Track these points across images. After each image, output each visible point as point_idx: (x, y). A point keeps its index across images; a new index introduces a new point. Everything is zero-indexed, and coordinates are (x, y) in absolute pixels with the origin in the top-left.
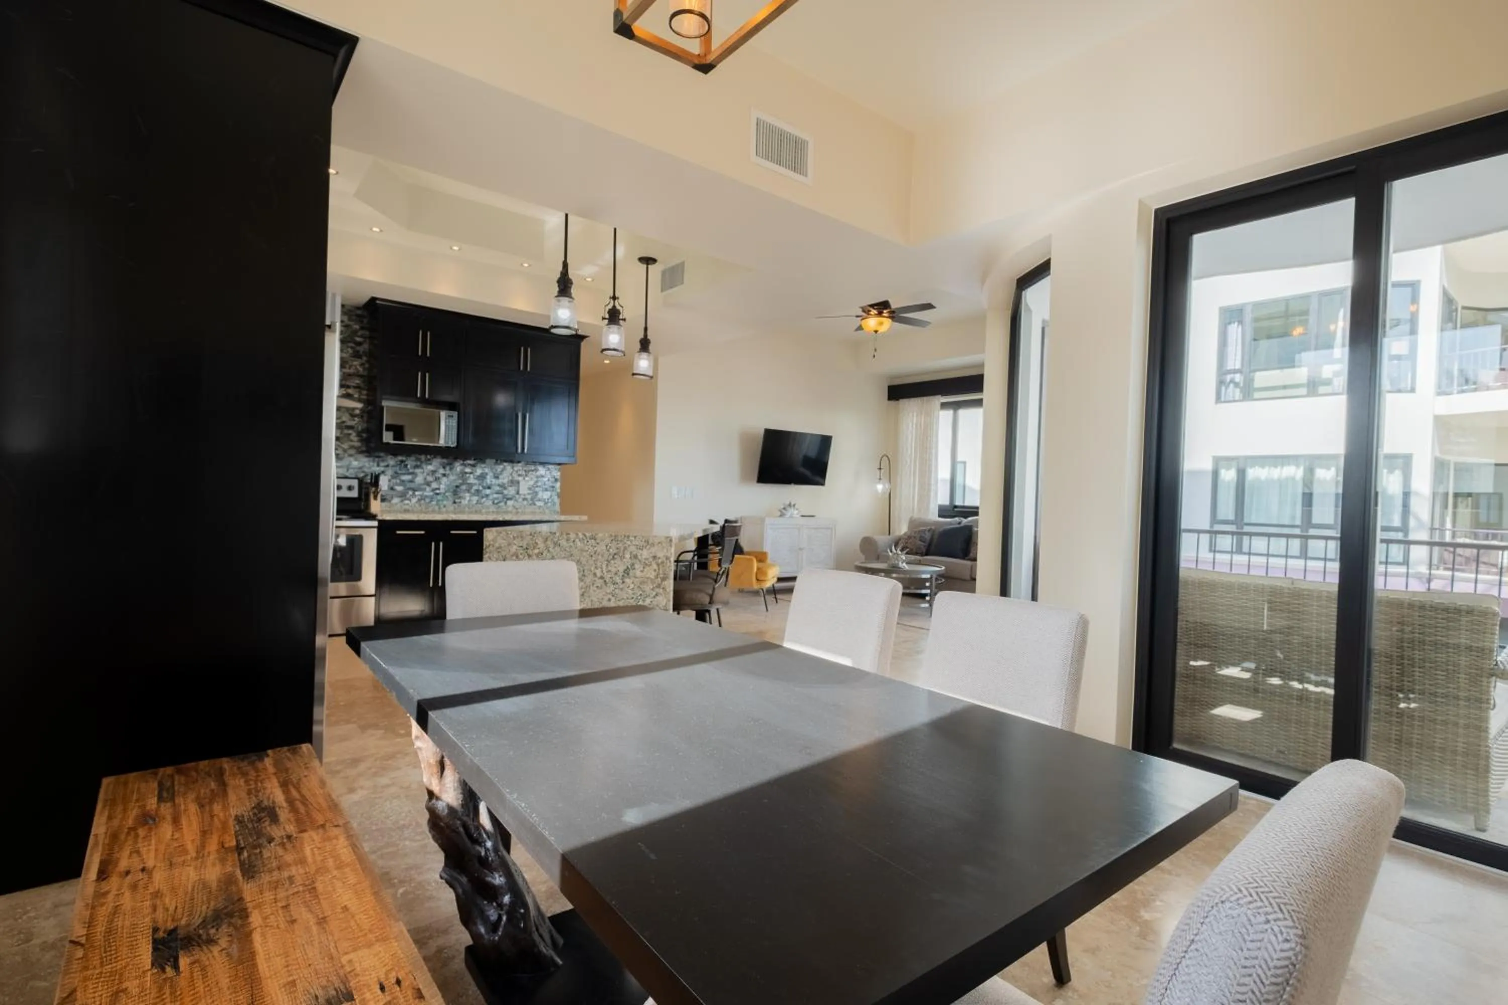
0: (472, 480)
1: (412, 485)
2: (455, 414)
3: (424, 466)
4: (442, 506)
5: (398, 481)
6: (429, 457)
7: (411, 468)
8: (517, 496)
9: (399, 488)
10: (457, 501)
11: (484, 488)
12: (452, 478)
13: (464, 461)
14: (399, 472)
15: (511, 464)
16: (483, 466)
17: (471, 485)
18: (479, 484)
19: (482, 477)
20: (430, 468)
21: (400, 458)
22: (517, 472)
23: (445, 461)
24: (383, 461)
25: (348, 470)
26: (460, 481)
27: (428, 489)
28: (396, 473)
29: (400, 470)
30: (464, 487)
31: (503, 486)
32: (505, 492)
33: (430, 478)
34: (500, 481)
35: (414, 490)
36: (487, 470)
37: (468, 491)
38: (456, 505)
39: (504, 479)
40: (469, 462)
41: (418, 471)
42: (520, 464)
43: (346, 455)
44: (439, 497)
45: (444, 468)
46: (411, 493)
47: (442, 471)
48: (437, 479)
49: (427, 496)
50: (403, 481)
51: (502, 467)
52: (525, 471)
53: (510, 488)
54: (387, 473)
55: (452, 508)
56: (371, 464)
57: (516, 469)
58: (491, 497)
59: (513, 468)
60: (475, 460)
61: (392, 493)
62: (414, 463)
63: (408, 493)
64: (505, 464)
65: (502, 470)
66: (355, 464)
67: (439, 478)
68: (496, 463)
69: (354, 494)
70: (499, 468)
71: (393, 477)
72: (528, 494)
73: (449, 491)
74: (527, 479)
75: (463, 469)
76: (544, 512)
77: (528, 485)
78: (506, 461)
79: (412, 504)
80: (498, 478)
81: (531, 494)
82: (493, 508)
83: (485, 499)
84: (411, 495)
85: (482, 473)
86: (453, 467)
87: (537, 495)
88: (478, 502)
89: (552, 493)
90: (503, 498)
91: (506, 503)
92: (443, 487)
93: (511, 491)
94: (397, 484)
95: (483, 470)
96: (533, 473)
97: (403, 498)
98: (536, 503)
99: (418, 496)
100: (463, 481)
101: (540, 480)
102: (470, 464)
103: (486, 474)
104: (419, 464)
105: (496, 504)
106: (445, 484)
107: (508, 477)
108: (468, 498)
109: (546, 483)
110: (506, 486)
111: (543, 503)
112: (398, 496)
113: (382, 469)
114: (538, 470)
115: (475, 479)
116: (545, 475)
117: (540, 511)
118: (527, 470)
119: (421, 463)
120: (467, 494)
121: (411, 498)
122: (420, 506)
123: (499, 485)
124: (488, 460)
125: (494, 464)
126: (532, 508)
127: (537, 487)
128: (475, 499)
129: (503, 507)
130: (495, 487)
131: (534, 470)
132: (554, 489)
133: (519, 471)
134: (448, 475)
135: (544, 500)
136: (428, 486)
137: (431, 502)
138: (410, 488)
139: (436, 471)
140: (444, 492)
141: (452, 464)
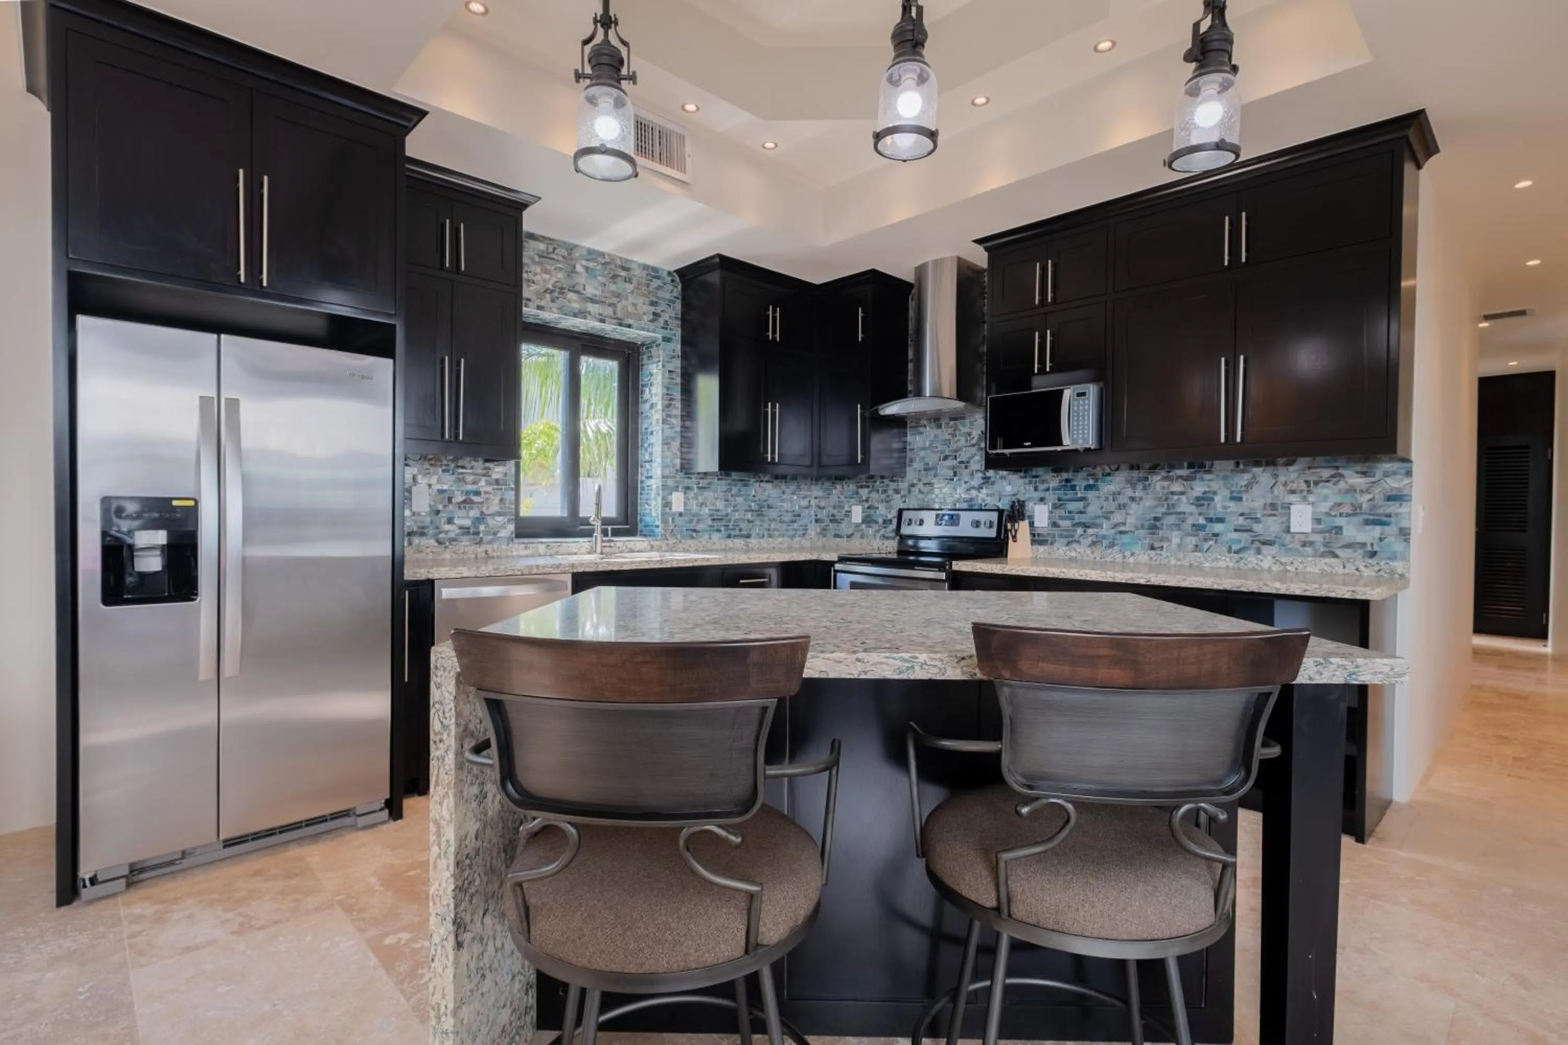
0: (1185, 506)
1: (1083, 519)
2: (1092, 390)
3: (1099, 484)
4: (1128, 554)
5: (1063, 513)
7: (1081, 490)
8: (1288, 537)
10: (1156, 545)
11: (1210, 520)
12: (1149, 503)
13: (1170, 471)
14: (1065, 497)
15: (1271, 468)
16: (1208, 477)
17: (1183, 516)
18: (1200, 514)
19: (1202, 501)
20: (1112, 488)
21: (1065, 475)
22: (1285, 484)
23: (1135, 474)
24: (1043, 482)
25: (1000, 499)
26: (1164, 510)
27: (1106, 524)
29: (1066, 494)
30: (1170, 520)
31: (1252, 516)
32: (1257, 528)
33: (1111, 505)
34: (1245, 506)
35: (1085, 526)
36: (1215, 486)
37: (1178, 527)
38: (1153, 553)
39: (1256, 500)
40: (1180, 472)
41: (1091, 495)
42: (1291, 468)
43: (998, 477)
44: (1126, 538)
45: (1134, 487)
46: (1080, 531)
47: (1129, 492)
48: (1120, 507)
49: (1104, 537)
50: (1070, 512)
51: (1247, 476)
52: (1306, 482)
53: (1271, 520)
54: (1047, 500)
55: (1144, 557)
57: (1282, 479)
58: (1224, 538)
59: (1276, 476)
60: (1189, 467)
61: (1056, 531)
62: (1085, 483)
63: (1076, 531)
64: (1257, 470)
65: (1249, 486)
66: (1008, 488)
67: (1125, 506)
68: (1237, 470)
69: (992, 533)
70: (1243, 479)
71: (1055, 507)
72: (1314, 531)
73: (1142, 527)
74: (1311, 498)
75: (1169, 487)
76: (1357, 573)
77: (1313, 513)
78: (1257, 464)
79: (1082, 550)
80: (1240, 499)
81: (1322, 532)
82: (1228, 559)
83: (1211, 543)
84: (1082, 535)
85: (1205, 493)
86: (1150, 485)
87: (1342, 534)
88: (1197, 548)
89: (1387, 528)
90: (1253, 542)
91: (1259, 551)
92: (1131, 520)
93: (1270, 527)
94: (1061, 518)
95: (1209, 487)
96: (1330, 484)
97: (1070, 539)
98: (1339, 552)
99: (1091, 535)
100: (1168, 508)
101: (1348, 499)
102: (1181, 477)
103: (1215, 493)
104: (1091, 482)
105: (1236, 552)
106: (1134, 515)
107: (1264, 497)
108: (1176, 540)
109: (1364, 506)
110: (1259, 515)
111: (1360, 551)
112: (1061, 536)
113: (1042, 494)
114: (1342, 476)
115: (1192, 504)
116: (1364, 487)
117: (1347, 571)
118: (1312, 479)
119: (1097, 480)
120: (1175, 533)
121: (1081, 539)
122: (1093, 553)
123: (1242, 515)
124: (1217, 464)
125: (1232, 471)
126: (1326, 564)
127: (1341, 515)
128: (1191, 541)
129: (1251, 559)
130: (1234, 518)
131: (1333, 476)
132: (1393, 520)
133: (1293, 482)
134: (1141, 499)
135: (1363, 545)
136: (1108, 518)
137: (1112, 545)
138: (1079, 524)
139: (1119, 493)
140: (1133, 529)
141: (1146, 479)
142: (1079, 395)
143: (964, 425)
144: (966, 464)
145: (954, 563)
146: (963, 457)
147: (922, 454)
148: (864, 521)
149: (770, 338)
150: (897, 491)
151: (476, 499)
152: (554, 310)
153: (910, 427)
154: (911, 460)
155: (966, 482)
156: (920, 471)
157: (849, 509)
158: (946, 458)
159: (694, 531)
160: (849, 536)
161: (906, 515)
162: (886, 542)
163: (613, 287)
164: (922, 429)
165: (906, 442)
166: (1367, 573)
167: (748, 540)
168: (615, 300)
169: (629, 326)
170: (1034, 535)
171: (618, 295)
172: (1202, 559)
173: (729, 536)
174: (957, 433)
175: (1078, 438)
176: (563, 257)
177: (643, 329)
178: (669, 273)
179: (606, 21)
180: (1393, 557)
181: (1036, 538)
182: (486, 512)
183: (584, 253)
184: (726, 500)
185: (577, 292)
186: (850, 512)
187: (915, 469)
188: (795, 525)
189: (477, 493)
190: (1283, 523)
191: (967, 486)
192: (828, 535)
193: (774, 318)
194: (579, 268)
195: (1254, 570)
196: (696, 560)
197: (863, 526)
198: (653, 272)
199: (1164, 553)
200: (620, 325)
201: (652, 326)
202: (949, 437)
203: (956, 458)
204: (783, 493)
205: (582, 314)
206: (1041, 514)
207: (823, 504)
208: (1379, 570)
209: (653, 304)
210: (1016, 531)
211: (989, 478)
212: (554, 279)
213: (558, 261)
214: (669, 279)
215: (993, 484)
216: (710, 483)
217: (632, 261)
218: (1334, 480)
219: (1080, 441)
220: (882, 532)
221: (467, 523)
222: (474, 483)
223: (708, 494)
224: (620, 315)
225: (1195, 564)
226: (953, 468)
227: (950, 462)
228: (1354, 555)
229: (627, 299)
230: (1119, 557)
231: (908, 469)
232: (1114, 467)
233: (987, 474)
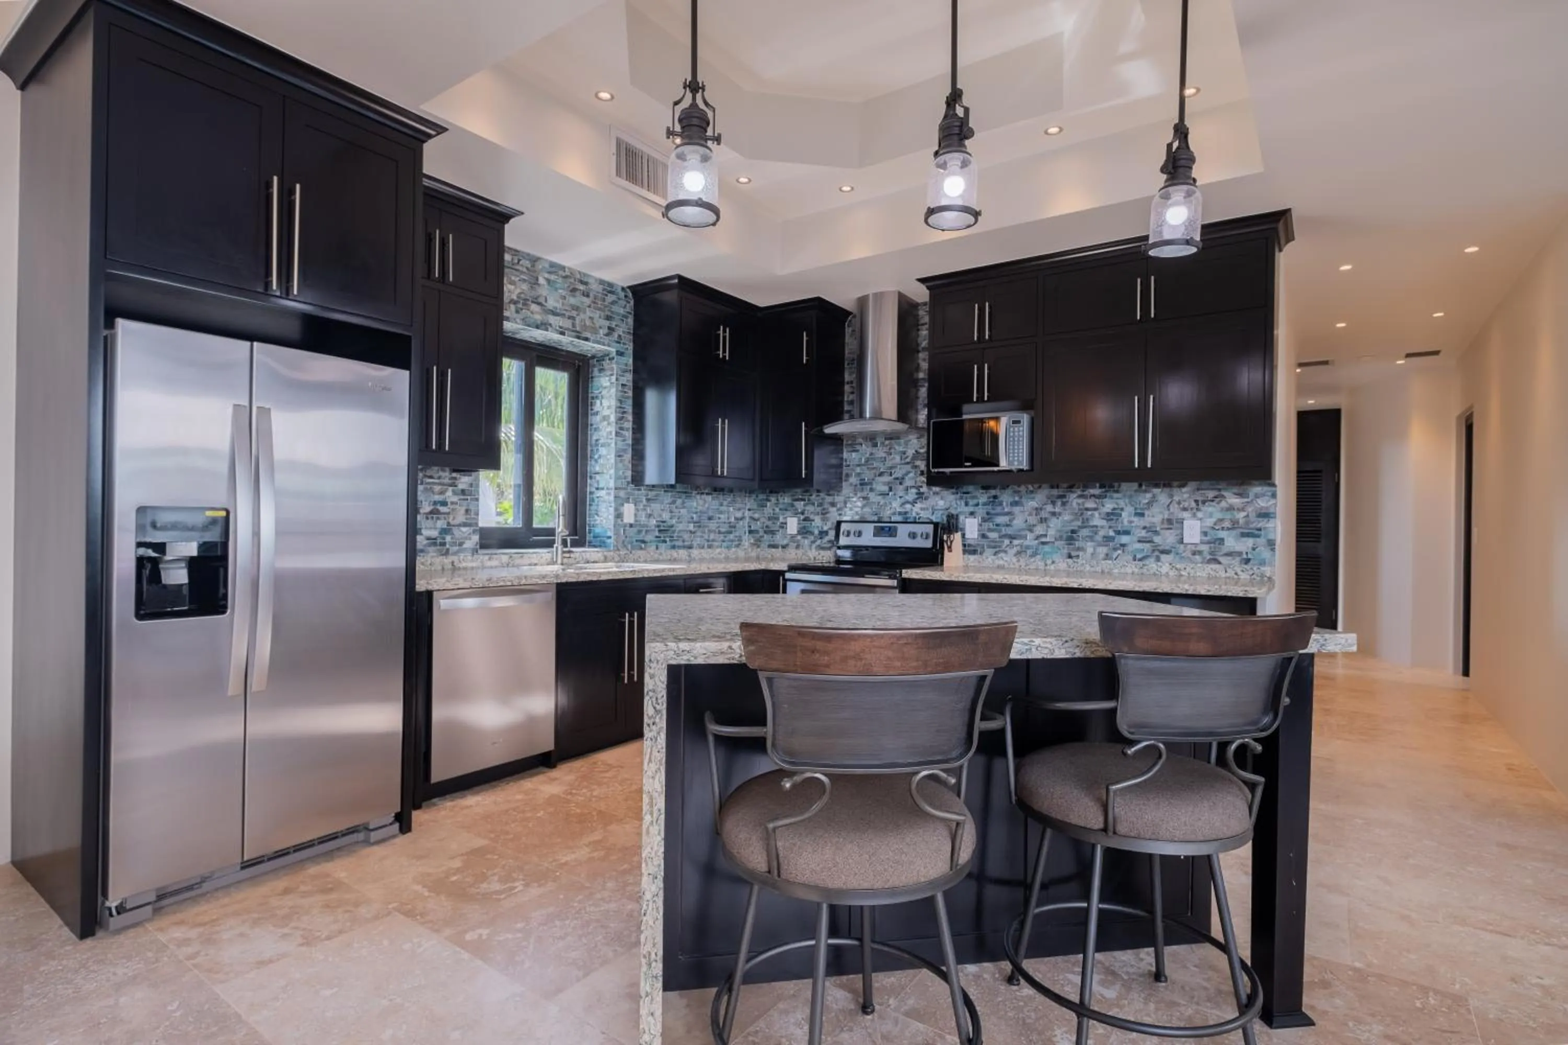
0: (1097, 521)
1: (1009, 531)
2: (1025, 418)
3: (1024, 500)
4: (1049, 562)
5: (991, 525)
7: (1007, 505)
8: (1182, 547)
10: (1073, 554)
11: (1118, 533)
12: (1067, 517)
13: (1084, 490)
14: (993, 512)
15: (1167, 490)
16: (1116, 495)
17: (1096, 529)
18: (1110, 527)
19: (1112, 516)
20: (1033, 504)
21: (993, 492)
22: (1179, 503)
23: (1055, 492)
24: (974, 497)
25: (933, 513)
26: (1079, 523)
27: (1030, 536)
29: (993, 509)
30: (1085, 532)
31: (1152, 529)
32: (1157, 539)
33: (1033, 520)
34: (1146, 521)
35: (1012, 537)
36: (1122, 503)
37: (1091, 538)
38: (1070, 561)
39: (1156, 516)
40: (1092, 491)
41: (1016, 509)
42: (1184, 490)
43: (931, 493)
44: (1047, 548)
45: (1053, 503)
46: (1007, 542)
47: (1049, 508)
48: (1043, 520)
49: (1028, 547)
50: (998, 525)
51: (1149, 495)
52: (1196, 501)
53: (1168, 532)
54: (977, 515)
55: (1062, 564)
56: (958, 502)
57: (1176, 498)
58: (1130, 548)
59: (1171, 496)
60: (1101, 487)
61: (985, 542)
62: (1011, 500)
63: (1003, 542)
64: (1156, 491)
65: (1150, 504)
66: (941, 503)
67: (1046, 519)
69: (928, 544)
70: (1145, 498)
71: (984, 520)
72: (1202, 542)
73: (1061, 538)
74: (1200, 515)
75: (1083, 503)
76: (1236, 577)
77: (1201, 527)
78: (1157, 486)
79: (1008, 559)
80: (1142, 515)
81: (1209, 543)
82: (1133, 567)
83: (1119, 552)
84: (1008, 545)
85: (1114, 509)
86: (1067, 502)
87: (1223, 544)
88: (1107, 557)
89: (1258, 539)
90: (1153, 551)
91: (1158, 559)
92: (1052, 532)
93: (1167, 538)
94: (990, 530)
95: (1117, 504)
96: (1214, 504)
97: (998, 549)
98: (1221, 559)
99: (1016, 546)
100: (1083, 522)
101: (1228, 516)
102: (1094, 496)
103: (1122, 509)
104: (1017, 499)
105: (1140, 560)
106: (1054, 527)
107: (1161, 513)
108: (1090, 550)
109: (1241, 521)
110: (1158, 529)
111: (1238, 559)
112: (989, 547)
113: (971, 509)
114: (1223, 497)
115: (1103, 519)
116: (1241, 506)
117: (1228, 575)
118: (1200, 499)
119: (1021, 497)
120: (1089, 544)
121: (1007, 549)
122: (1018, 561)
123: (1144, 528)
124: (1124, 486)
125: (1136, 491)
126: (1212, 569)
127: (1223, 529)
128: (1103, 550)
129: (1152, 565)
130: (1138, 531)
131: (1216, 497)
132: (1262, 533)
133: (1185, 501)
134: (1060, 514)
135: (1240, 554)
136: (1031, 531)
137: (1034, 555)
138: (1006, 536)
139: (1041, 509)
140: (1053, 540)
141: (1064, 496)
142: (1014, 422)
143: (899, 445)
144: (901, 480)
145: (904, 571)
146: (898, 473)
147: (858, 470)
148: (799, 533)
149: (721, 356)
150: (833, 504)
151: (443, 509)
152: (518, 320)
153: (847, 445)
154: (848, 475)
155: (901, 497)
156: (856, 486)
157: (784, 521)
158: (881, 474)
159: (643, 542)
160: (784, 547)
161: (844, 527)
162: (822, 553)
163: (572, 301)
164: (858, 447)
165: (842, 459)
166: (1243, 576)
167: (690, 550)
168: (574, 313)
169: (586, 339)
170: (964, 545)
171: (577, 309)
172: (1112, 566)
173: (673, 547)
174: (892, 451)
175: (1014, 460)
176: (527, 268)
177: (598, 343)
178: (623, 289)
179: (694, 86)
180: (1263, 563)
181: (967, 548)
182: (452, 523)
183: (547, 266)
184: (671, 512)
185: (539, 304)
186: (786, 523)
187: (851, 484)
188: (731, 536)
189: (444, 504)
190: (1177, 535)
191: (903, 500)
192: (762, 545)
193: (724, 338)
194: (542, 281)
195: (1155, 574)
196: (663, 570)
197: (799, 537)
198: (609, 288)
199: (1080, 561)
200: (578, 338)
201: (606, 340)
202: (884, 455)
203: (891, 475)
204: (721, 505)
205: (543, 326)
206: (971, 527)
207: (756, 516)
208: (1253, 574)
209: (608, 318)
210: (951, 542)
211: (923, 493)
212: (518, 291)
213: (522, 273)
214: (622, 294)
215: (926, 499)
216: (657, 495)
217: (589, 276)
218: (1217, 500)
219: (1016, 463)
220: (819, 542)
221: (434, 533)
222: (442, 493)
223: (656, 506)
224: (578, 329)
225: (1106, 571)
226: (889, 483)
227: (886, 478)
228: (1233, 562)
229: (585, 313)
230: (1041, 565)
231: (844, 484)
232: (1036, 486)
233: (922, 490)
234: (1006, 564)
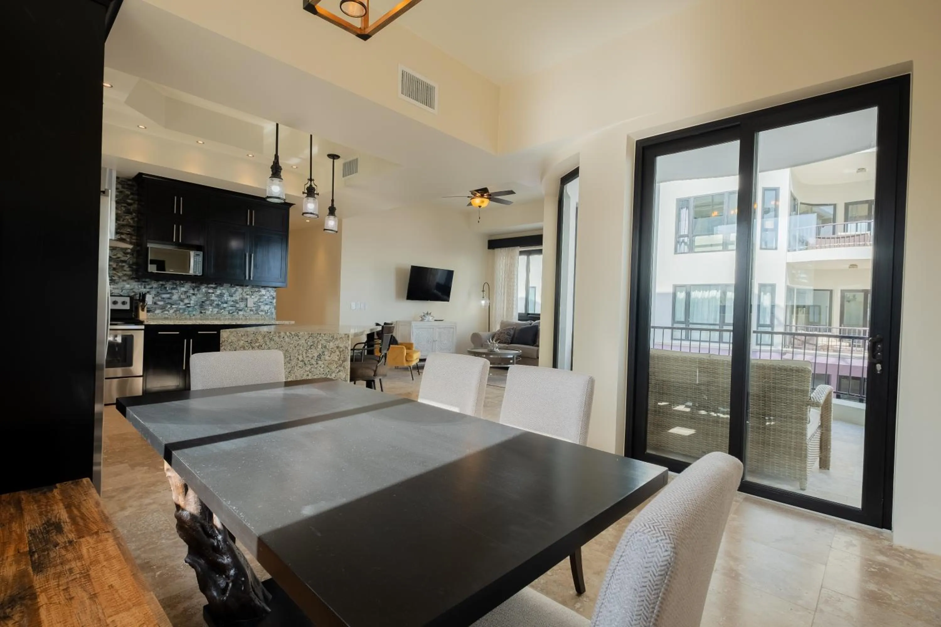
0: (213, 297)
1: (170, 301)
2: (201, 253)
3: (179, 288)
4: (192, 315)
5: (160, 298)
6: (182, 282)
7: (169, 289)
8: (246, 308)
9: (161, 303)
10: (203, 311)
11: (222, 303)
12: (199, 296)
13: (208, 285)
14: (161, 292)
15: (242, 287)
16: (222, 288)
17: (213, 301)
18: (219, 301)
19: (221, 295)
20: (183, 289)
21: (161, 283)
22: (246, 292)
23: (194, 285)
24: (149, 284)
25: (122, 291)
26: (205, 298)
27: (182, 303)
28: (158, 293)
29: (161, 290)
30: (208, 302)
31: (236, 302)
32: (237, 306)
34: (233, 299)
35: (172, 304)
36: (224, 291)
37: (211, 305)
38: (202, 314)
39: (237, 297)
41: (174, 291)
42: (248, 288)
43: (121, 280)
44: (190, 309)
45: (193, 289)
46: (169, 306)
47: (192, 291)
48: (188, 297)
49: (181, 309)
50: (163, 298)
51: (235, 289)
52: (252, 292)
53: (241, 303)
54: (152, 293)
56: (140, 286)
57: (245, 290)
58: (227, 309)
59: (243, 289)
60: (215, 284)
61: (155, 306)
62: (171, 286)
63: (167, 306)
64: (237, 287)
65: (235, 293)
66: (128, 286)
67: (190, 296)
68: (231, 287)
69: (127, 307)
70: (233, 290)
71: (156, 296)
72: (253, 307)
73: (197, 305)
74: (253, 297)
75: (207, 290)
76: (264, 318)
77: (253, 301)
79: (170, 314)
80: (232, 296)
81: (256, 307)
83: (223, 310)
84: (169, 308)
85: (221, 293)
86: (200, 289)
87: (260, 307)
89: (271, 306)
90: (236, 310)
91: (238, 313)
92: (192, 302)
93: (241, 305)
94: (159, 301)
95: (222, 291)
96: (257, 293)
98: (259, 313)
99: (174, 308)
100: (207, 298)
101: (262, 297)
102: (212, 287)
103: (224, 293)
104: (175, 286)
105: (231, 313)
106: (194, 300)
107: (239, 295)
108: (211, 310)
109: (267, 300)
110: (238, 302)
111: (264, 313)
112: (159, 309)
113: (148, 290)
114: (261, 291)
115: (216, 297)
116: (265, 294)
117: (262, 318)
119: (177, 286)
120: (210, 307)
122: (176, 314)
123: (233, 301)
124: (225, 284)
127: (260, 302)
128: (216, 310)
129: (236, 315)
130: (230, 302)
131: (258, 291)
133: (248, 292)
134: (196, 294)
135: (265, 311)
136: (182, 301)
137: (184, 312)
138: (168, 303)
139: (187, 292)
140: (193, 305)
141: (199, 287)
166: (267, 318)
172: (221, 316)
180: (272, 314)
190: (245, 304)
195: (237, 319)
199: (206, 314)
206: (149, 299)
208: (270, 318)
210: (144, 306)
211: (115, 280)
219: (197, 272)
232: (185, 281)
233: (114, 278)
234: (169, 317)
